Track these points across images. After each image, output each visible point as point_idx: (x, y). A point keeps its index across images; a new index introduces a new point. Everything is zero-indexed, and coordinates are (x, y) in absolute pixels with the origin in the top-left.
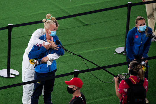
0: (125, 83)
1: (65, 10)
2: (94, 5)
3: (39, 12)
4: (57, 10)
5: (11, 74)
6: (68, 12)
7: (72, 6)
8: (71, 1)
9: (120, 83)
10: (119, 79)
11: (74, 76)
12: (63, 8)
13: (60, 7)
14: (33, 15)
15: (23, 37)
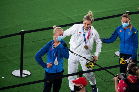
0: (123, 82)
1: (72, 18)
2: (96, 14)
3: (48, 20)
4: (64, 19)
5: (24, 74)
6: (74, 20)
7: (77, 15)
8: (76, 10)
9: (119, 82)
10: (119, 78)
11: (79, 75)
12: (69, 17)
13: (67, 15)
14: (43, 22)
15: (34, 41)
